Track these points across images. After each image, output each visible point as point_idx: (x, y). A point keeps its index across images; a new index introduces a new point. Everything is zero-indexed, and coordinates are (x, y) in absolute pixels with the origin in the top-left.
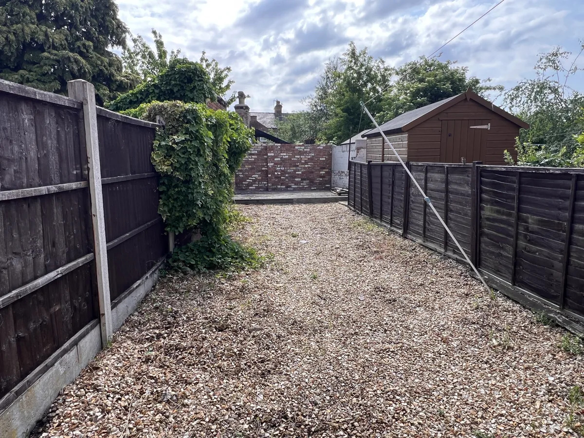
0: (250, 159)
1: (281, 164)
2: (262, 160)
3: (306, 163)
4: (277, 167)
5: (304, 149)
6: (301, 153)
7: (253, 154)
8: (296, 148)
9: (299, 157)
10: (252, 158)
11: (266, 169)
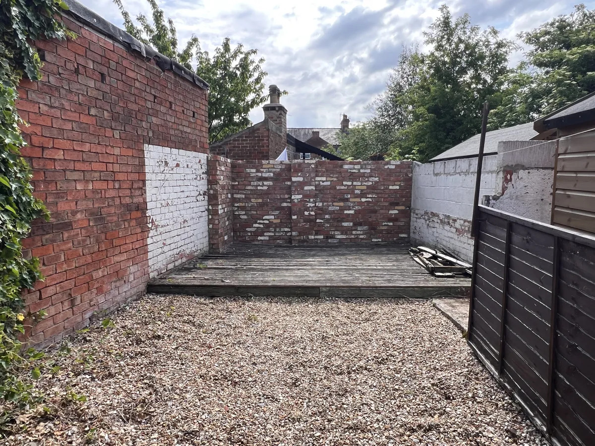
0: (259, 188)
1: (316, 196)
2: (281, 188)
3: (363, 194)
4: (309, 202)
5: (359, 170)
6: (353, 177)
7: (266, 179)
8: (346, 167)
9: (350, 183)
10: (263, 185)
11: (289, 205)
